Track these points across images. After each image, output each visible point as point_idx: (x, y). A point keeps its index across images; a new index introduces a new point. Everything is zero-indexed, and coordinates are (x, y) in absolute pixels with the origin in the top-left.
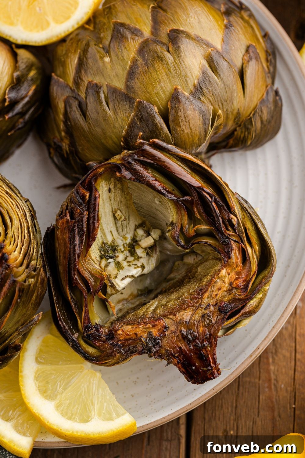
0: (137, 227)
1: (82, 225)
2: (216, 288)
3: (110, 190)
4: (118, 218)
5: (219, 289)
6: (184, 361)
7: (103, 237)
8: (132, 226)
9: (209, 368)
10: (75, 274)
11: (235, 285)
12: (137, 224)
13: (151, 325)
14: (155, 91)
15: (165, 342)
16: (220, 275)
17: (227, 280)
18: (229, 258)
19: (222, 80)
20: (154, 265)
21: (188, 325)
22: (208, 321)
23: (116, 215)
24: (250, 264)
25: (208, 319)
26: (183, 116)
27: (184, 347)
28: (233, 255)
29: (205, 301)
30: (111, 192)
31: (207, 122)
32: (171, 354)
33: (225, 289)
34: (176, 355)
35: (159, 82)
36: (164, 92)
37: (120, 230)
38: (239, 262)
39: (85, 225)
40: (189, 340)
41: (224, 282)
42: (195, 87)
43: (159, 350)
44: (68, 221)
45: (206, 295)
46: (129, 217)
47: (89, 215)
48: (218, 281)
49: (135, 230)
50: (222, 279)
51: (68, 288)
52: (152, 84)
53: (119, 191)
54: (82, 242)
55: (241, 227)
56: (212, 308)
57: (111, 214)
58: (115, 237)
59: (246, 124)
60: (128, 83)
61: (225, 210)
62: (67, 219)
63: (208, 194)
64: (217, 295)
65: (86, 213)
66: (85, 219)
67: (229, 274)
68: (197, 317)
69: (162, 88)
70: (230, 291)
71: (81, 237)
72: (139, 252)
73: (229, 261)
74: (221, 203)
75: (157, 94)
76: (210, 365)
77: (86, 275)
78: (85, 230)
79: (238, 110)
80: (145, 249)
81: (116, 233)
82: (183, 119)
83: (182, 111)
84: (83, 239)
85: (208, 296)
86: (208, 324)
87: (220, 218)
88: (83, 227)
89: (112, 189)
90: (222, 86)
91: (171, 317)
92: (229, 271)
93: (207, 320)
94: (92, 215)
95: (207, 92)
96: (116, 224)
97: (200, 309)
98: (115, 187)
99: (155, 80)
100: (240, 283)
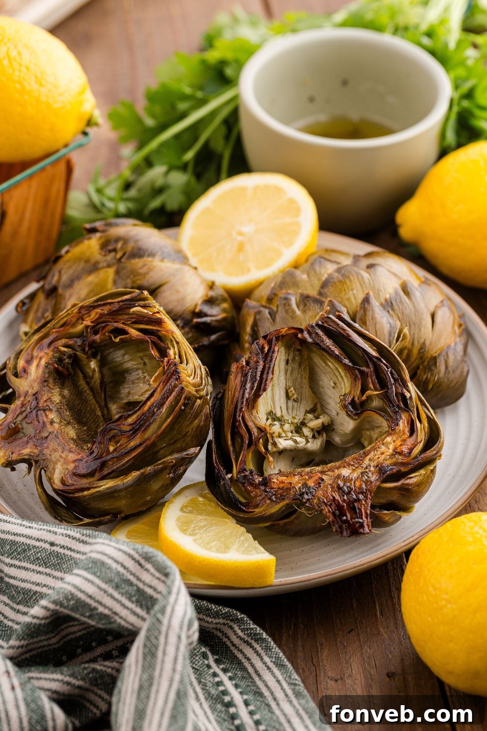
0: (307, 412)
1: (256, 372)
2: (379, 453)
3: (287, 362)
4: (290, 395)
5: (382, 453)
6: (335, 510)
7: (272, 406)
8: (303, 411)
9: (361, 520)
10: (239, 416)
11: (398, 450)
12: (308, 410)
13: (307, 477)
14: (347, 296)
15: (320, 493)
16: (385, 441)
17: (391, 447)
18: (398, 425)
19: (413, 303)
20: (319, 446)
21: (346, 480)
22: (366, 478)
23: (289, 391)
24: (417, 435)
25: (367, 476)
26: (371, 316)
27: (337, 497)
28: (401, 423)
29: (366, 462)
30: (289, 364)
31: (393, 334)
32: (324, 502)
33: (388, 453)
34: (329, 503)
35: (352, 290)
36: (355, 298)
37: (290, 411)
38: (407, 430)
39: (259, 374)
40: (344, 492)
41: (389, 449)
42: (386, 300)
43: (311, 499)
44: (243, 367)
45: (368, 457)
46: (301, 400)
47: (264, 366)
48: (382, 446)
49: (305, 414)
50: (387, 445)
51: (229, 432)
52: (345, 290)
53: (296, 366)
54: (253, 389)
55: (413, 402)
56: (372, 469)
57: (284, 390)
58: (283, 414)
59: (431, 364)
60: (322, 290)
61: (399, 385)
62: (242, 364)
63: (384, 364)
64: (379, 458)
65: (261, 362)
66: (260, 368)
67: (394, 441)
68: (355, 475)
69: (354, 294)
70: (392, 456)
71: (253, 384)
72: (306, 431)
73: (397, 428)
74: (396, 376)
75: (349, 299)
76: (362, 519)
77: (250, 424)
78: (258, 378)
79: (425, 340)
80: (312, 430)
81: (286, 411)
82: (371, 319)
83: (371, 312)
84: (254, 387)
85: (370, 458)
86: (366, 480)
87: (394, 387)
88: (256, 375)
89: (290, 361)
90: (413, 309)
91: (329, 473)
92: (395, 439)
93: (365, 476)
94: (267, 366)
95: (397, 308)
96: (287, 403)
97: (360, 467)
98: (293, 359)
99: (348, 288)
100: (405, 449)
